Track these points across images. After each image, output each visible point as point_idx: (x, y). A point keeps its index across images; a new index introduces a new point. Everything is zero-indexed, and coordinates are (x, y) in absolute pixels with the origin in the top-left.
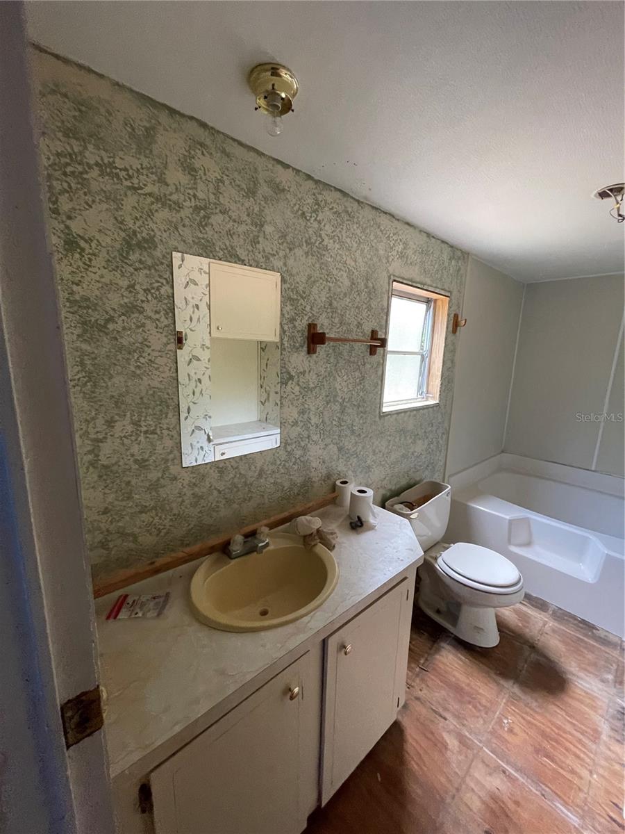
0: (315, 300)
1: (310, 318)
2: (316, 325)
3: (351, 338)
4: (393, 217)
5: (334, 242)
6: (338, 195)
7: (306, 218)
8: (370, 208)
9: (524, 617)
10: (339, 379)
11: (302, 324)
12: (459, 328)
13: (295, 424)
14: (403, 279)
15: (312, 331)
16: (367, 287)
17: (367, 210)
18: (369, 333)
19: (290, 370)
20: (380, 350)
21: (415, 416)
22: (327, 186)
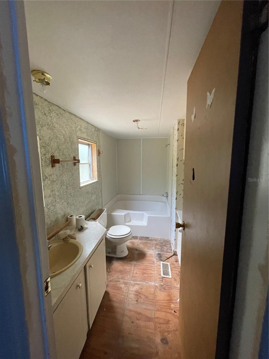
0: (53, 146)
1: (51, 153)
2: (54, 156)
3: (67, 160)
4: (76, 116)
5: (57, 125)
6: (57, 107)
7: (46, 115)
8: (68, 113)
9: (133, 243)
10: (64, 176)
11: (49, 156)
12: (100, 154)
13: (50, 196)
14: (81, 138)
15: (53, 159)
16: (70, 141)
17: (67, 114)
18: (73, 158)
19: (46, 174)
20: (77, 164)
21: (91, 186)
22: (53, 104)
